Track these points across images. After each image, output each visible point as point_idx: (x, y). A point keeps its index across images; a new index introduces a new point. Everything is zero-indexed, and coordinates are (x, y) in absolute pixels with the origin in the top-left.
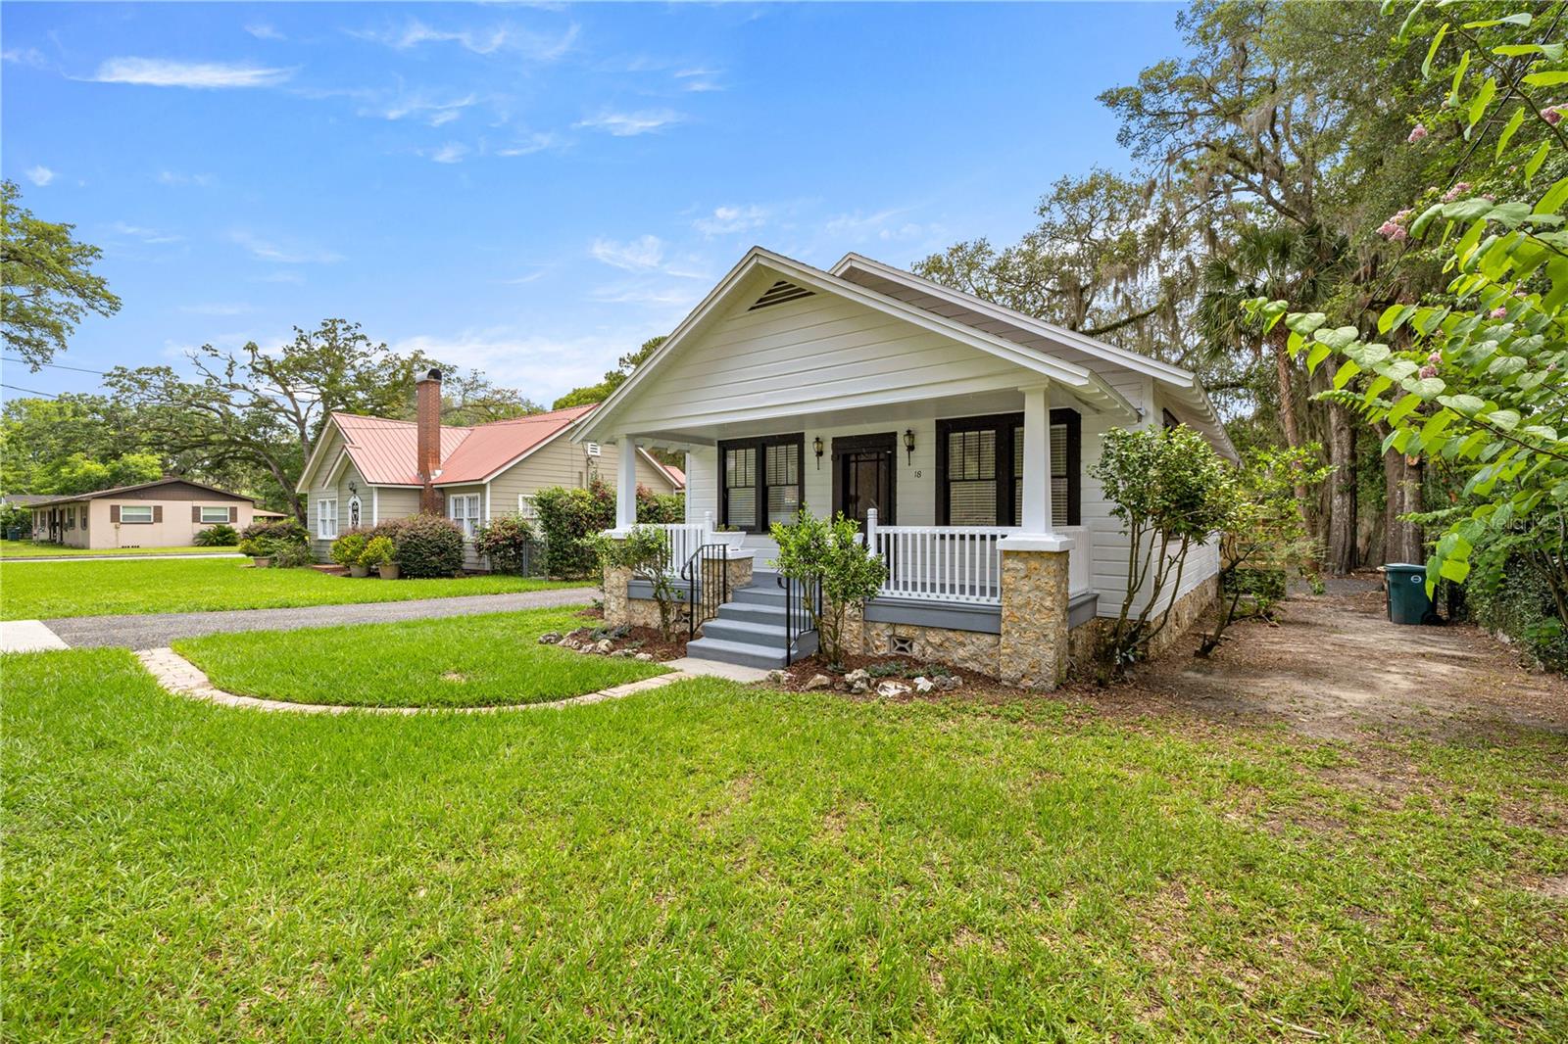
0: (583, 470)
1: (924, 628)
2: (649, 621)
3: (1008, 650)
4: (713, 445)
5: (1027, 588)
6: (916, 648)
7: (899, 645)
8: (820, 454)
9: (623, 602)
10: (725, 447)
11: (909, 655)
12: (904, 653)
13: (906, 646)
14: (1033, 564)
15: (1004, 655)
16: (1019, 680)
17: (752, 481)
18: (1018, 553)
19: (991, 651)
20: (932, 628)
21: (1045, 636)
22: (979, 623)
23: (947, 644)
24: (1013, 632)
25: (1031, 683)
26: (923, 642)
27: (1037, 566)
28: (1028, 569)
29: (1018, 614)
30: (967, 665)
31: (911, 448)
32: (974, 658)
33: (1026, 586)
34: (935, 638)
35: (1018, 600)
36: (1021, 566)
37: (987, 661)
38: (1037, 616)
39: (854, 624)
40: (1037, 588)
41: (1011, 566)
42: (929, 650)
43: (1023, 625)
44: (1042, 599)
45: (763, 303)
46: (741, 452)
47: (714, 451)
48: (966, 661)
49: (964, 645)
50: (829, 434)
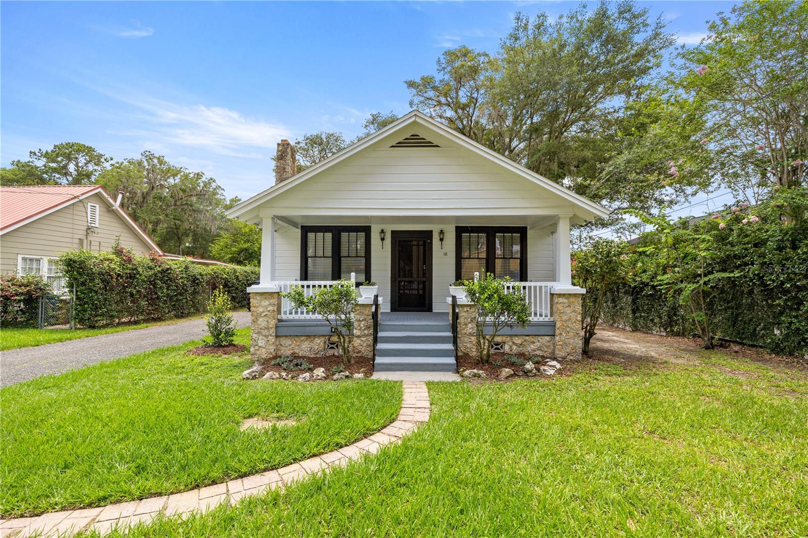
0: (83, 237)
1: (511, 336)
2: (297, 351)
3: (561, 343)
4: (297, 228)
5: (569, 312)
6: (507, 348)
7: (495, 347)
8: (383, 239)
9: (272, 339)
10: (306, 230)
11: (502, 351)
12: (499, 351)
13: (499, 347)
14: (572, 300)
15: (559, 345)
16: (566, 357)
17: (329, 252)
18: (564, 294)
19: (548, 344)
20: (516, 335)
21: (577, 334)
22: (543, 331)
23: (525, 343)
24: (563, 333)
25: (572, 358)
26: (511, 344)
27: (574, 300)
28: (570, 302)
29: (565, 325)
30: (536, 353)
31: (441, 240)
32: (539, 349)
33: (568, 310)
34: (518, 341)
35: (565, 318)
36: (565, 301)
37: (546, 350)
38: (574, 325)
39: (473, 338)
40: (574, 311)
41: (562, 301)
42: (515, 347)
43: (568, 330)
44: (576, 316)
45: (400, 145)
46: (320, 235)
47: (298, 232)
48: (535, 351)
49: (533, 342)
50: (389, 228)
